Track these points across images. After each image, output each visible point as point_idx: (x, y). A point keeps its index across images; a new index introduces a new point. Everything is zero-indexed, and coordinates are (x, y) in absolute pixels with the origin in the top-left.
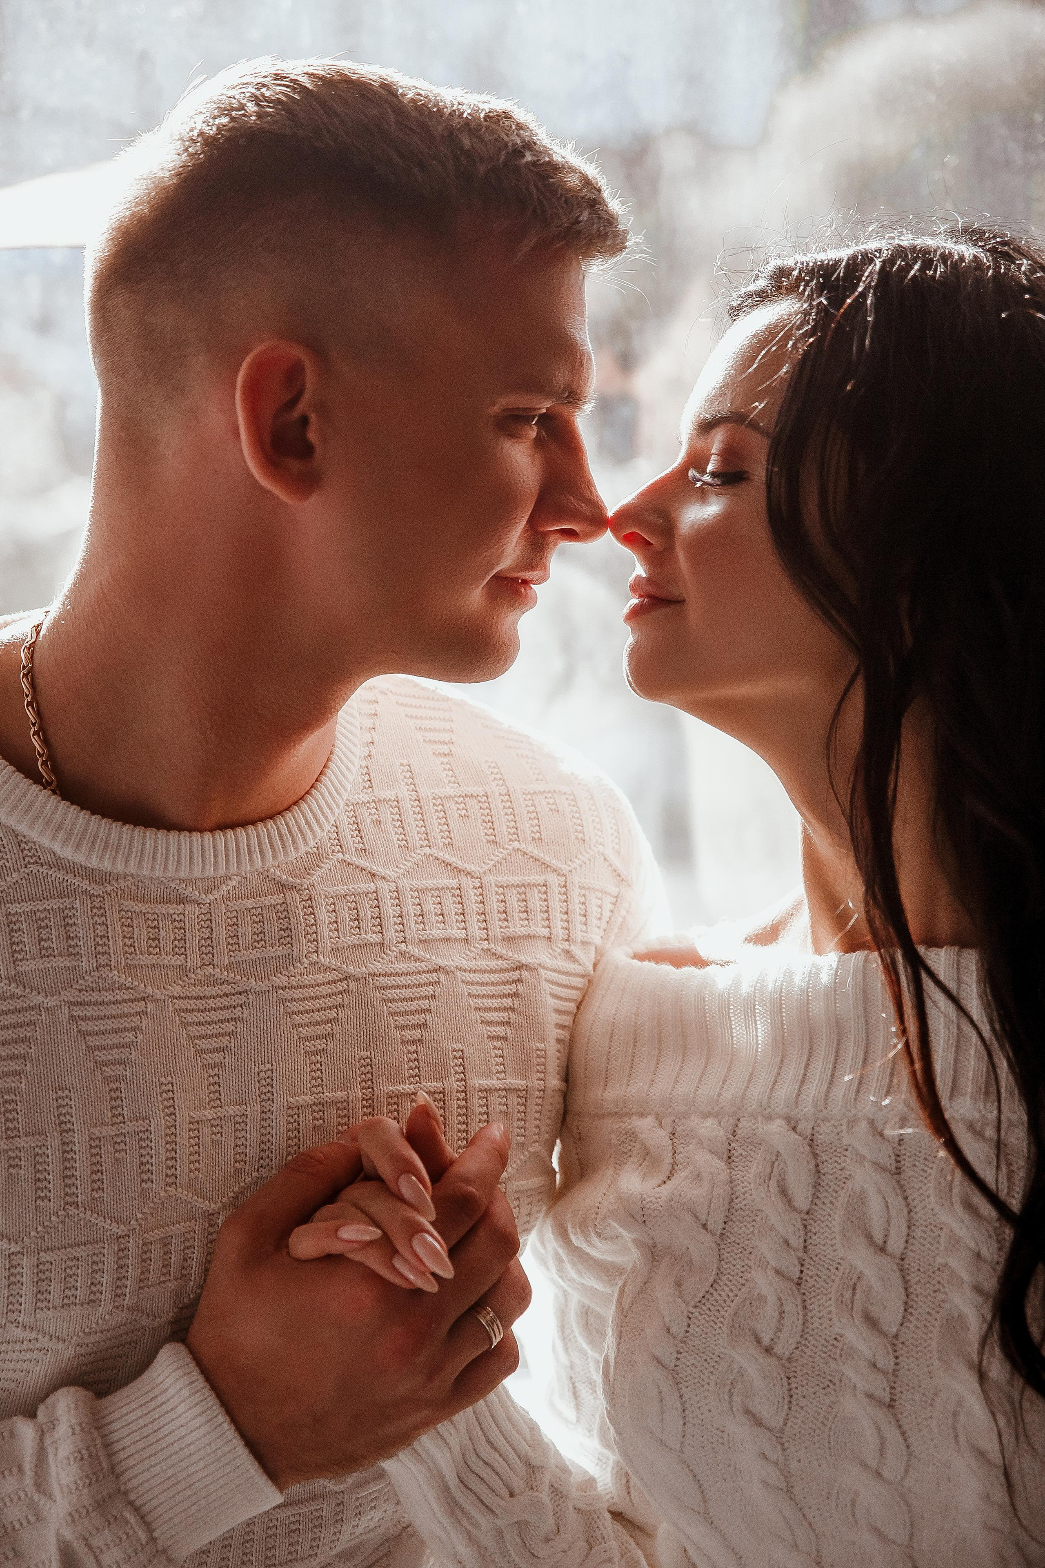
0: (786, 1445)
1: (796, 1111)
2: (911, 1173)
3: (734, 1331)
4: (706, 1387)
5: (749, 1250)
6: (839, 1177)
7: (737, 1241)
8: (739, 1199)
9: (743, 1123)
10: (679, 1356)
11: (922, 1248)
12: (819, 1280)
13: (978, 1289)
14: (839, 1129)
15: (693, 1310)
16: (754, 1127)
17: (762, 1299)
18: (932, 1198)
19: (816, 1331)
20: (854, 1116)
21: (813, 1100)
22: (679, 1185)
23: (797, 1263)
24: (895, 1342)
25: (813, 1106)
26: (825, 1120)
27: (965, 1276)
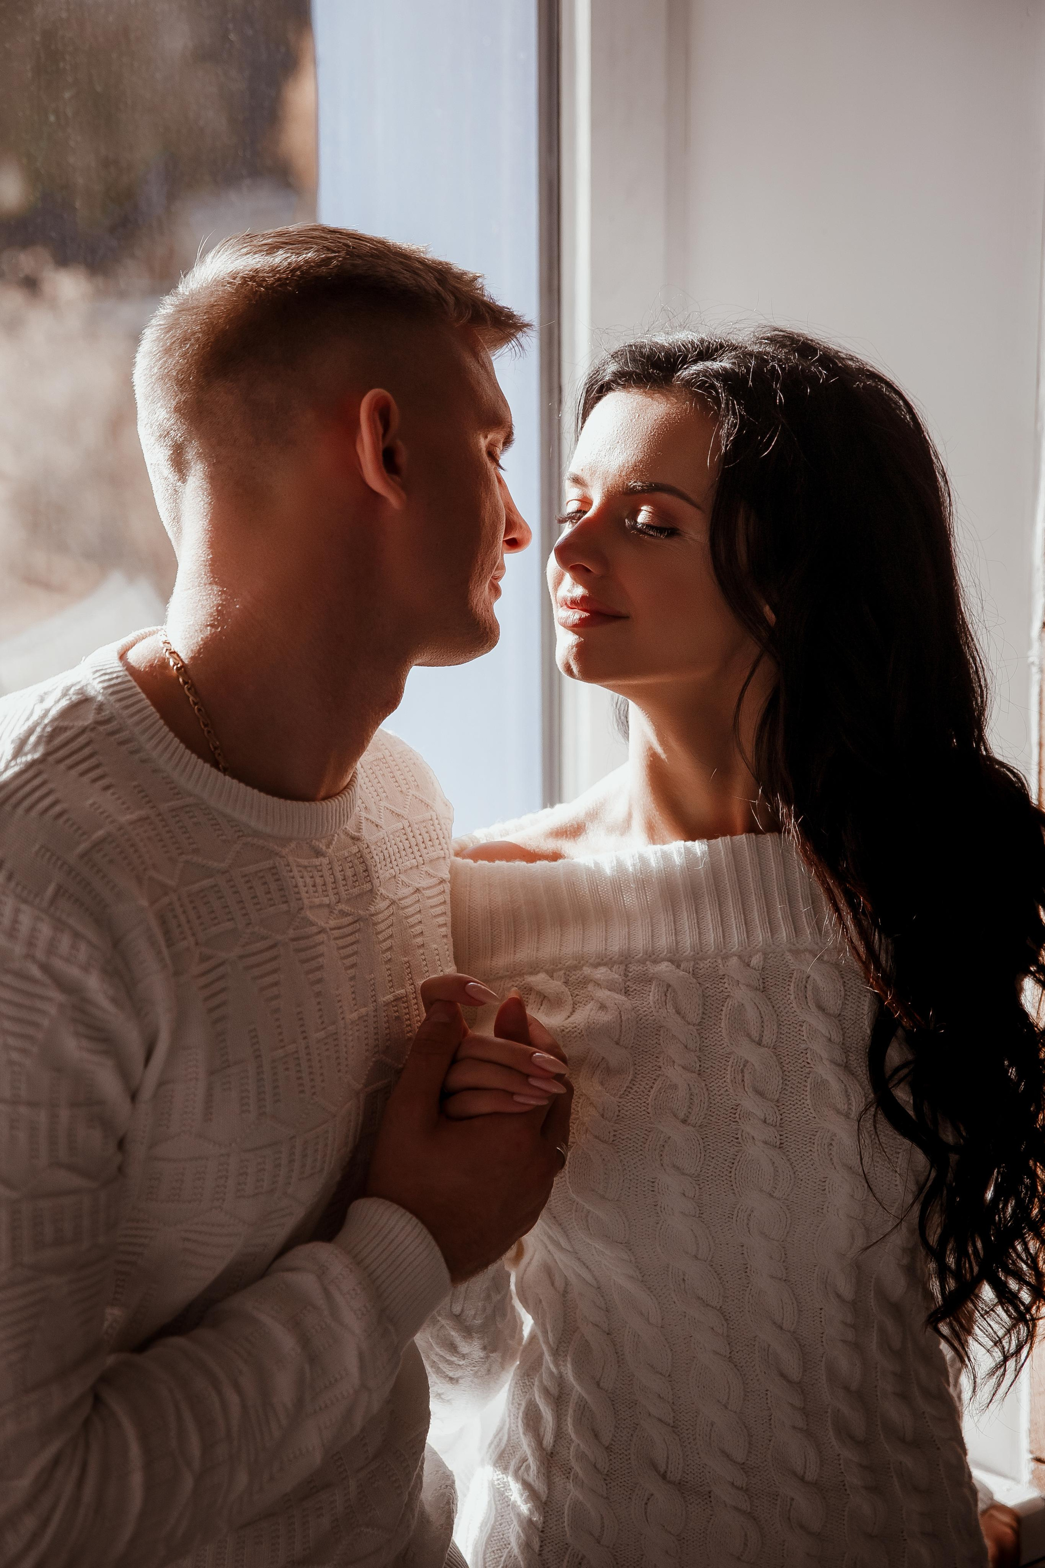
0: (702, 1185)
1: (678, 955)
2: (775, 990)
3: (657, 1111)
4: (640, 1152)
5: (656, 1055)
6: (719, 998)
7: (646, 1050)
8: (642, 1021)
9: (632, 967)
10: (615, 1133)
11: (788, 1039)
12: (714, 1070)
13: (833, 1062)
14: (715, 964)
15: (621, 1100)
16: (644, 969)
17: (675, 1087)
18: (794, 1005)
19: (718, 1104)
20: (724, 954)
21: (691, 946)
22: (589, 1015)
23: (697, 1060)
24: (778, 1104)
25: (691, 951)
26: (703, 959)
27: (825, 1055)
